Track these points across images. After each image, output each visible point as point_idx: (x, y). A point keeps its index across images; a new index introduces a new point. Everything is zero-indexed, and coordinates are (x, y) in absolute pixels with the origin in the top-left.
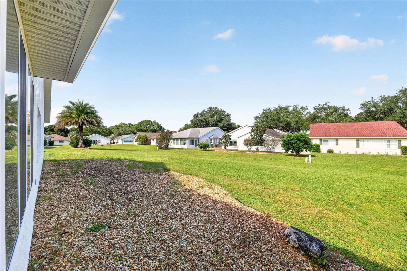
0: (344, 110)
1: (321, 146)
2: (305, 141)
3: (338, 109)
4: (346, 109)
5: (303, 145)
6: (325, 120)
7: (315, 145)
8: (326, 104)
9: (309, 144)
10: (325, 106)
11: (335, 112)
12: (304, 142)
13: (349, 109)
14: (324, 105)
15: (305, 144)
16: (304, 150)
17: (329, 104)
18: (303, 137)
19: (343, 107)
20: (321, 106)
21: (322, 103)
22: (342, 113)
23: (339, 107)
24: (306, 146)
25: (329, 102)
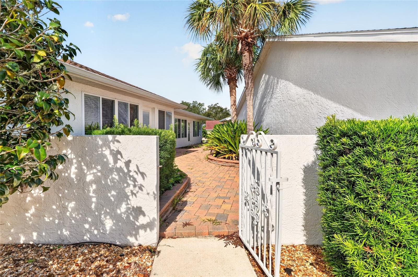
0: (226, 111)
2: (204, 132)
3: (223, 110)
8: (216, 105)
9: (206, 134)
10: (215, 106)
11: (221, 111)
14: (215, 105)
19: (226, 109)
20: (213, 106)
21: (214, 104)
22: (225, 113)
23: (224, 108)
24: (204, 135)
25: (218, 104)
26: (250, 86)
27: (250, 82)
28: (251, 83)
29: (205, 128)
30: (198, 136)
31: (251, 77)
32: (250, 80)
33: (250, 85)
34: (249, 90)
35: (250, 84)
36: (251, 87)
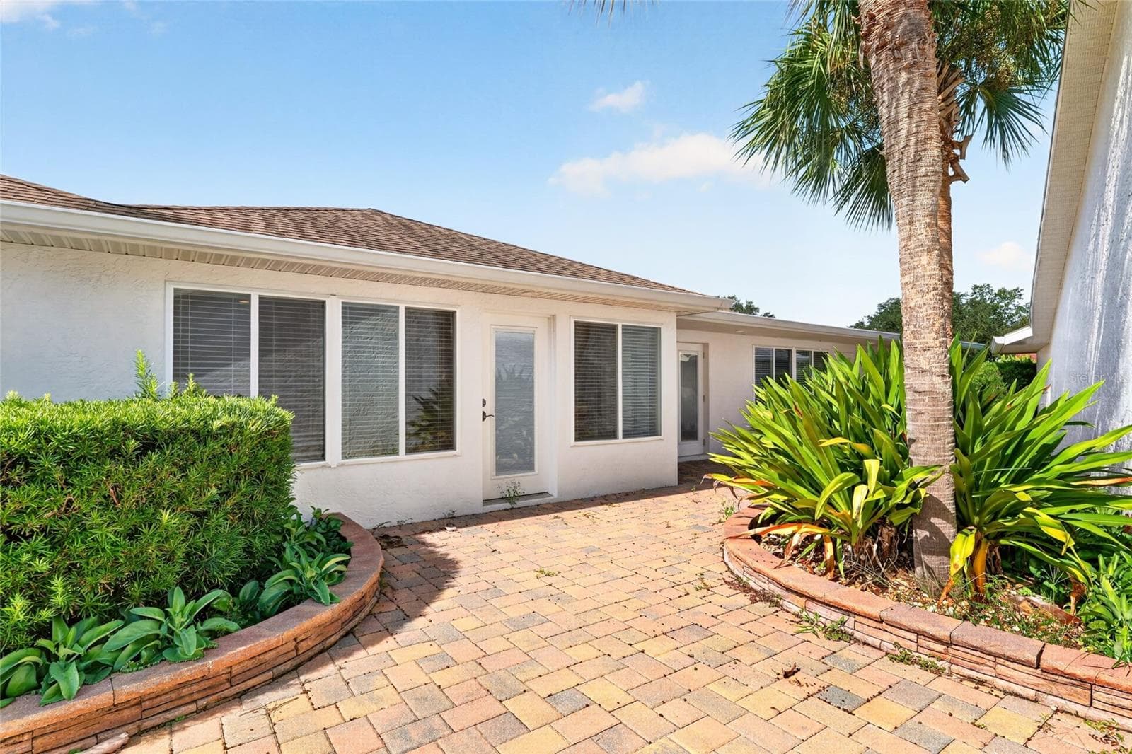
26: (910, 134)
27: (903, 112)
28: (910, 116)
31: (909, 82)
32: (905, 101)
33: (903, 133)
34: (900, 160)
35: (904, 125)
36: (913, 139)
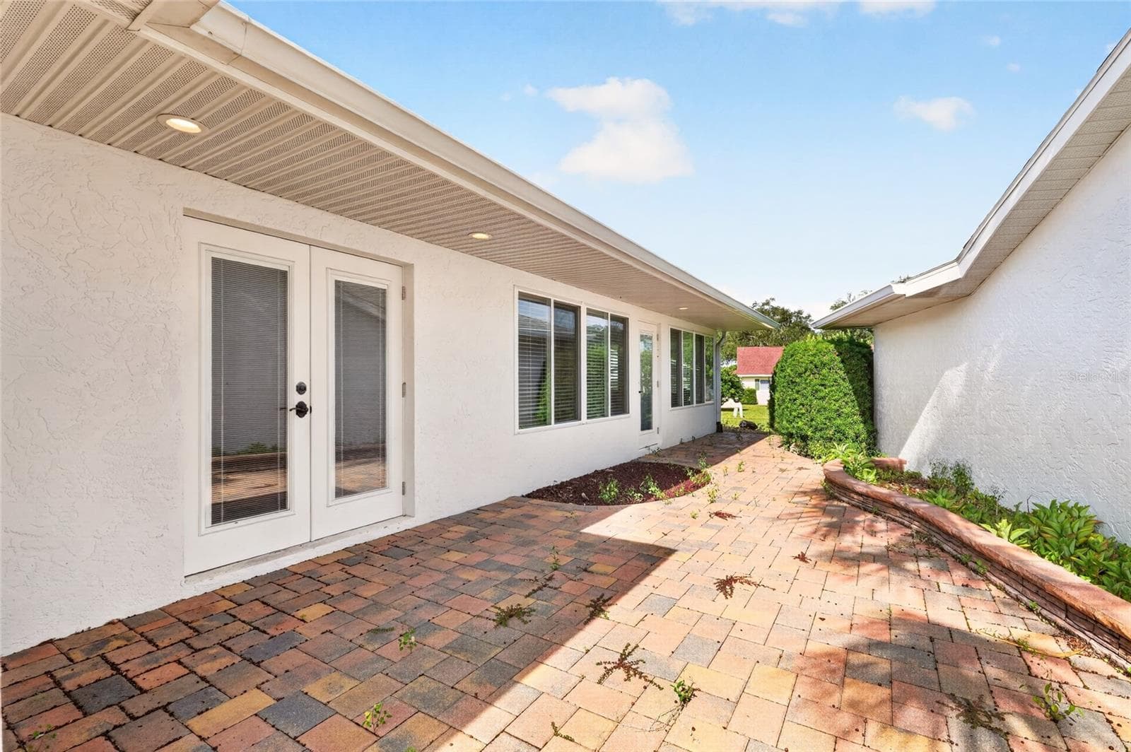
0: (800, 318)
1: (758, 393)
2: (732, 382)
3: (790, 315)
4: (804, 315)
5: (729, 389)
6: (766, 338)
7: (749, 391)
8: (768, 303)
9: (739, 388)
10: (766, 307)
11: (784, 321)
12: (730, 383)
13: (809, 316)
14: (764, 304)
15: (732, 387)
16: (731, 400)
17: (774, 304)
18: (729, 375)
19: (800, 312)
20: (758, 307)
21: (760, 301)
22: (796, 324)
23: (792, 310)
24: (733, 391)
25: (773, 299)
29: (735, 372)
30: (700, 400)
